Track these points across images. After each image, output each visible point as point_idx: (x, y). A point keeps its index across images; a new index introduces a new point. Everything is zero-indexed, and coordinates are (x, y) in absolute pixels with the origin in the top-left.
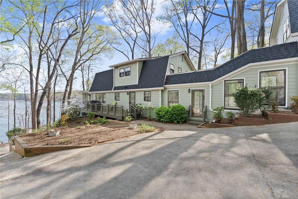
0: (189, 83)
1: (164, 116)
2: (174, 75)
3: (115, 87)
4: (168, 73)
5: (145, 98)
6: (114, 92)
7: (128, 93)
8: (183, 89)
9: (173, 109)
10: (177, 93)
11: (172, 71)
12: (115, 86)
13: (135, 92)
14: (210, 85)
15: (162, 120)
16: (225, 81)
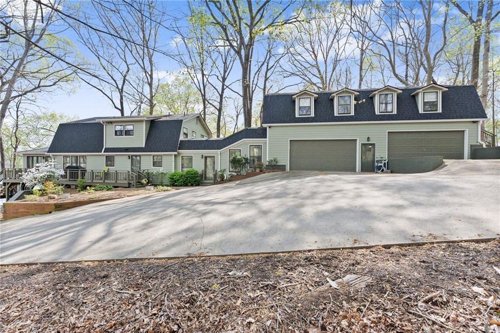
0: (202, 149)
1: (178, 180)
2: (188, 140)
3: (105, 148)
4: (182, 138)
5: (154, 162)
6: (104, 155)
7: (129, 157)
8: (196, 155)
9: (187, 173)
10: (190, 159)
11: (185, 136)
12: (107, 147)
13: (140, 156)
14: (219, 153)
15: (175, 184)
16: (230, 150)
